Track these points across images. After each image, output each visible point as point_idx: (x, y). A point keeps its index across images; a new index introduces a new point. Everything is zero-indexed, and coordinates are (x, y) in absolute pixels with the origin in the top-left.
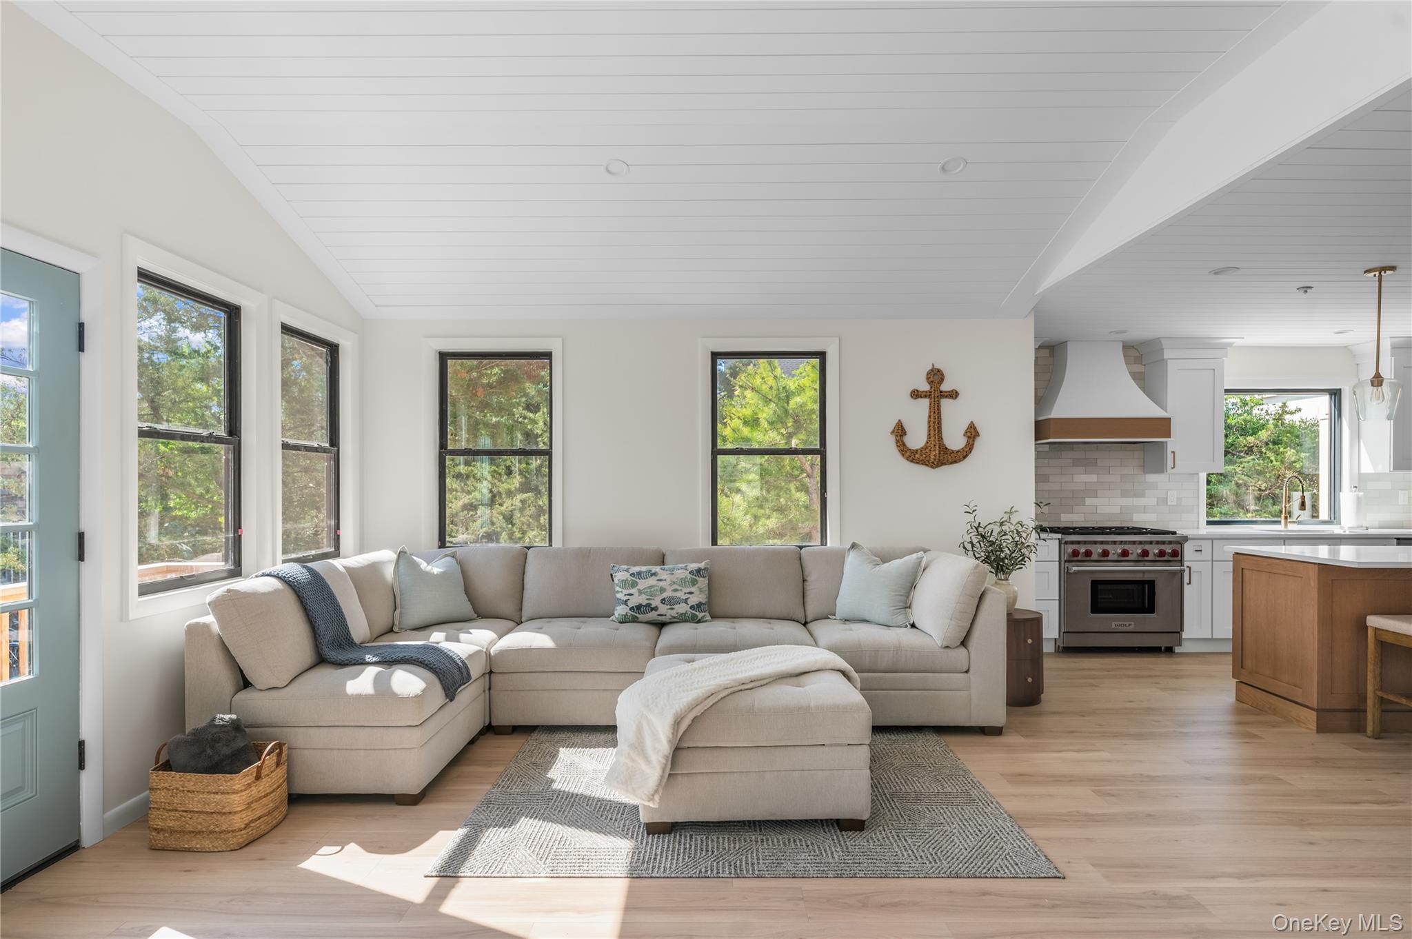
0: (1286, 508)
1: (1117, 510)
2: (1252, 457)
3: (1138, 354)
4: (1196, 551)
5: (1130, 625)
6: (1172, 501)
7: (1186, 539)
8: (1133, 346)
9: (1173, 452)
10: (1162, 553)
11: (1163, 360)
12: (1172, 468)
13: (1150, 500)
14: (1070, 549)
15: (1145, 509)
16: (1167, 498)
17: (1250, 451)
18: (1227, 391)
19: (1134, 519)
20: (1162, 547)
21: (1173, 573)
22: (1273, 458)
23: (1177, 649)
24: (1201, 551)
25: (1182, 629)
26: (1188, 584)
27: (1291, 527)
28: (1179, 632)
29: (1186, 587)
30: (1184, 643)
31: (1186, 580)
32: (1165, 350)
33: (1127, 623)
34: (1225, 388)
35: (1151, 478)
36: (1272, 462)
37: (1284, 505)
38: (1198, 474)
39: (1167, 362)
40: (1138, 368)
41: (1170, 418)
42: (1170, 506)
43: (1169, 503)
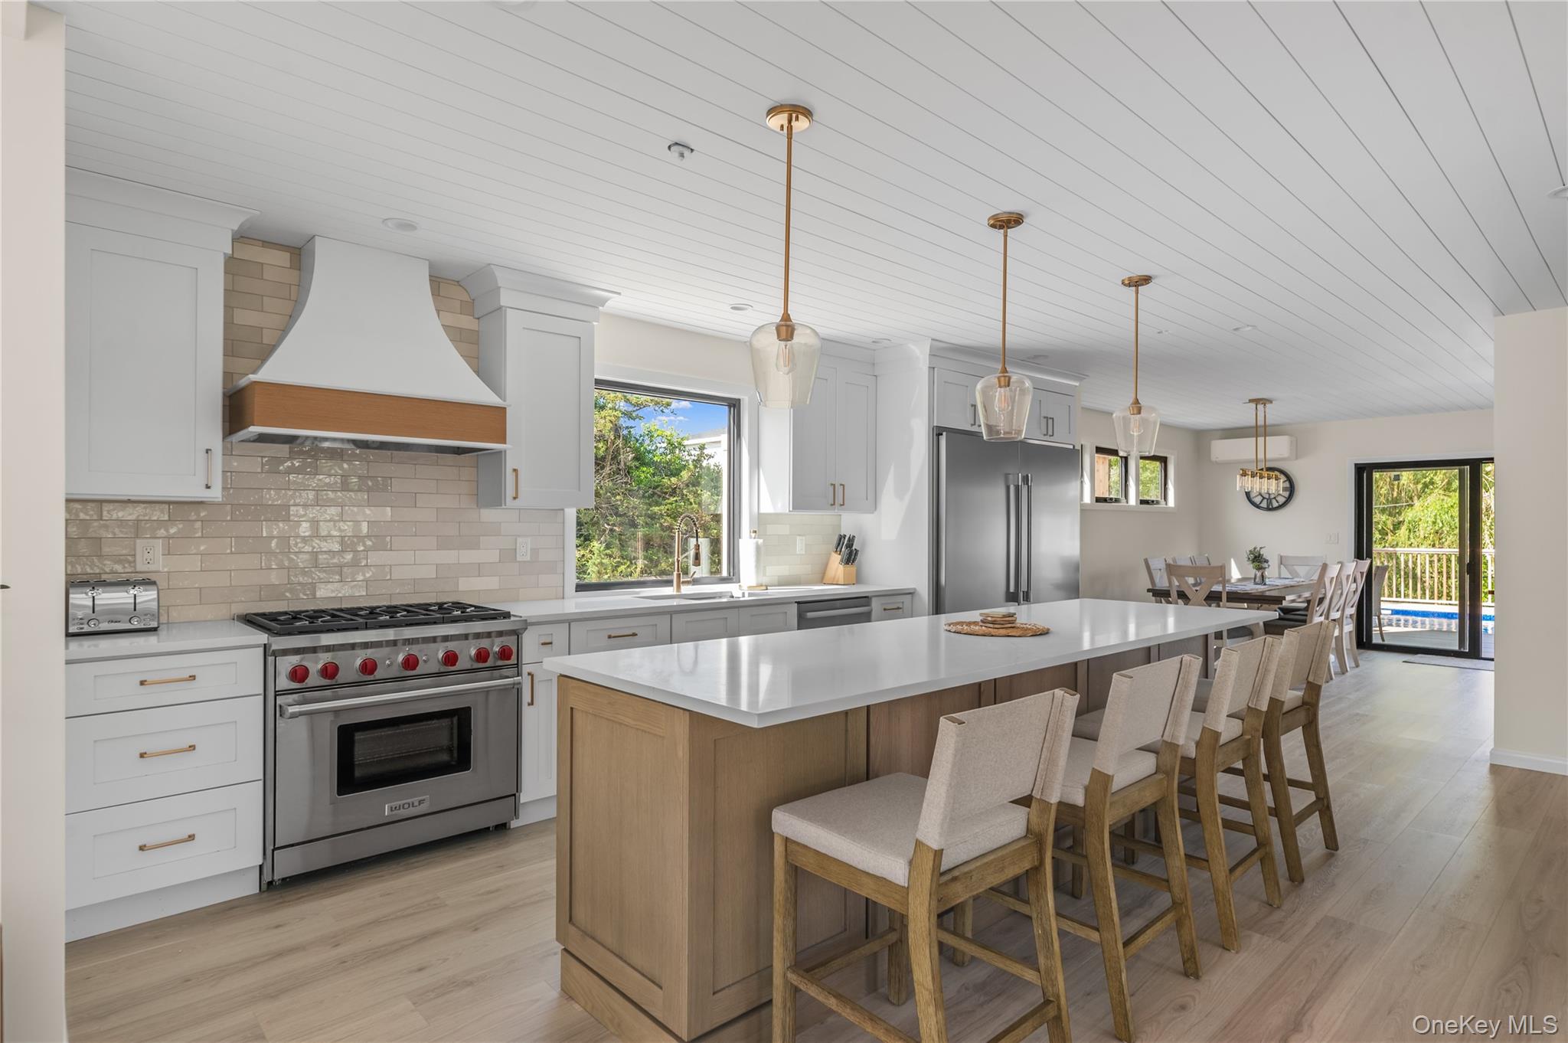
0: (678, 561)
1: (429, 572)
2: (675, 499)
3: (466, 298)
4: (542, 644)
5: (420, 802)
6: (524, 554)
7: (526, 624)
8: (458, 282)
9: (515, 470)
10: (482, 656)
11: (500, 308)
12: (515, 498)
13: (487, 554)
14: (287, 663)
15: (479, 569)
16: (516, 549)
17: (673, 493)
18: (598, 382)
19: (461, 588)
20: (485, 643)
21: (504, 689)
22: (692, 500)
23: (514, 824)
24: (551, 643)
25: (518, 788)
26: (529, 705)
27: (686, 589)
28: (514, 795)
29: (527, 713)
30: (521, 812)
31: (526, 697)
32: (502, 290)
33: (416, 800)
34: (597, 376)
35: (489, 515)
36: (691, 504)
37: (676, 558)
38: (563, 510)
39: (506, 310)
40: (466, 322)
41: (505, 408)
42: (519, 562)
43: (519, 559)
